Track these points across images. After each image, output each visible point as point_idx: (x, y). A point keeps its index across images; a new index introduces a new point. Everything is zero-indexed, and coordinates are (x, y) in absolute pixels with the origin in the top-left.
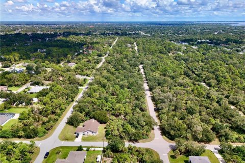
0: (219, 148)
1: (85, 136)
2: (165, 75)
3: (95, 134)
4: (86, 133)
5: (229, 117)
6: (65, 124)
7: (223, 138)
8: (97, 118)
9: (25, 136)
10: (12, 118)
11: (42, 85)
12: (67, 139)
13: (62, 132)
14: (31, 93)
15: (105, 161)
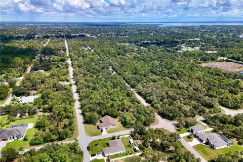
0: (204, 119)
1: (108, 129)
2: (135, 74)
3: (115, 127)
4: (108, 127)
5: (199, 99)
6: (83, 124)
7: (202, 113)
8: (110, 114)
9: (57, 139)
10: (27, 128)
11: (29, 95)
12: (95, 135)
13: (85, 131)
14: (24, 104)
15: (137, 143)
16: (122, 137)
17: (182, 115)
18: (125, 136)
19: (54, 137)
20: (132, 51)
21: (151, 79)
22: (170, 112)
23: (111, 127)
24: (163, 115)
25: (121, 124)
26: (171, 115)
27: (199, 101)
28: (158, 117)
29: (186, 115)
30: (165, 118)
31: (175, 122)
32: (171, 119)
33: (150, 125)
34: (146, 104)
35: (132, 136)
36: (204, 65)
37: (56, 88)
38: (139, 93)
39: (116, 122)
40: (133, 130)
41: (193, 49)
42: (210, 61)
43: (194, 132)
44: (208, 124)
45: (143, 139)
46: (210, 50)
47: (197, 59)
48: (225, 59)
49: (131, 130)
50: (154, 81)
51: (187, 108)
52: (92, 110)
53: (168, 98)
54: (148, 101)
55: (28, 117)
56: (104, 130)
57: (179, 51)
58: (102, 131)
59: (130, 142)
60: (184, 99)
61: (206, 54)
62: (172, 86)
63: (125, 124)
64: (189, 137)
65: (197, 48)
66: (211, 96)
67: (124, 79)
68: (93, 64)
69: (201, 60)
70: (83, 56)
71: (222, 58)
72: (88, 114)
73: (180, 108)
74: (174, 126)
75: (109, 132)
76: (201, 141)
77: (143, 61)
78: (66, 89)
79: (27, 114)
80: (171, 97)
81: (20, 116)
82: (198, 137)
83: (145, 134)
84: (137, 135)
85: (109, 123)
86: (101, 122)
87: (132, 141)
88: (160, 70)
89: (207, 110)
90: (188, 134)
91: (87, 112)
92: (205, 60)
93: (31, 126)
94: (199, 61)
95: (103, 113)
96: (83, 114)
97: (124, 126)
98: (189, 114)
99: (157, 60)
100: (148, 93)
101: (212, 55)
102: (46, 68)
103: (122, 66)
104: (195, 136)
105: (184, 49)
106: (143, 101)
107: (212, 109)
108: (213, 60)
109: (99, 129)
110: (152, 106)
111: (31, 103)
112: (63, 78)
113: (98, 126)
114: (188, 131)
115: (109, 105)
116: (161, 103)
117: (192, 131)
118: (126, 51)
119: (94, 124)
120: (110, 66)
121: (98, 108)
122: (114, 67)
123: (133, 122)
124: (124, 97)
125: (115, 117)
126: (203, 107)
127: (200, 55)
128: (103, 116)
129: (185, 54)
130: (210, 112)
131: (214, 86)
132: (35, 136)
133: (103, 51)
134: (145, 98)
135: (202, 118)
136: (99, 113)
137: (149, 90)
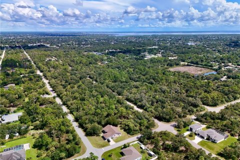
1: (114, 139)
8: (112, 123)
9: (66, 156)
10: (25, 150)
12: (103, 146)
13: (92, 143)
14: (8, 123)
15: (148, 148)
16: (132, 144)
17: (177, 116)
18: (135, 143)
19: (63, 155)
21: (133, 85)
22: (166, 115)
23: (117, 136)
24: (160, 119)
26: (168, 117)
27: (184, 101)
28: (156, 121)
29: (180, 117)
30: (162, 121)
31: (174, 123)
32: (168, 121)
33: (152, 129)
34: (141, 111)
35: (142, 142)
36: (172, 69)
37: (39, 102)
38: (128, 100)
39: (118, 129)
40: (139, 135)
41: (156, 57)
42: (175, 66)
43: (194, 131)
44: (200, 121)
45: (152, 143)
46: (171, 56)
47: (164, 65)
48: (186, 63)
49: (137, 136)
50: (137, 87)
51: (179, 110)
52: (92, 121)
53: (157, 102)
54: (141, 107)
55: (19, 137)
56: (110, 139)
57: (146, 59)
58: (109, 141)
59: (141, 148)
60: (171, 102)
61: (170, 60)
62: (156, 91)
63: (129, 131)
64: (190, 136)
65: (160, 55)
66: (192, 97)
67: (108, 87)
68: (68, 74)
69: (167, 65)
70: (53, 67)
71: (183, 63)
72: (89, 126)
73: (172, 109)
74: (173, 128)
75: (116, 141)
76: (202, 137)
77: (117, 69)
78: (51, 102)
79: (17, 134)
80: (160, 101)
81: (10, 138)
82: (199, 134)
83: (153, 138)
84: (146, 140)
85: (114, 133)
86: (104, 132)
87: (143, 146)
88: (138, 76)
89: (195, 110)
90: (188, 133)
91: (86, 124)
92: (171, 66)
93: (27, 147)
94: (166, 67)
95: (103, 123)
96: (81, 126)
98: (182, 115)
99: (130, 68)
100: (138, 99)
101: (175, 61)
103: (100, 74)
104: (196, 134)
105: (149, 57)
106: (136, 108)
107: (198, 108)
108: (177, 65)
109: (105, 139)
110: (146, 110)
111: (16, 121)
112: (41, 90)
113: (103, 137)
114: (188, 130)
115: (105, 114)
116: (153, 107)
117: (191, 130)
118: (96, 60)
119: (98, 135)
120: (88, 75)
121: (96, 119)
122: (92, 76)
123: (137, 128)
124: (116, 105)
125: (116, 126)
126: (191, 107)
127: (165, 61)
128: (104, 126)
129: (152, 60)
130: (197, 111)
131: (191, 88)
132: (37, 156)
133: (73, 61)
134: (135, 104)
135: (193, 117)
136: (99, 123)
137: (138, 96)
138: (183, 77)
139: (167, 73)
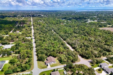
0: (106, 59)
1: (51, 65)
2: (66, 33)
3: (55, 63)
4: (51, 63)
6: (37, 61)
7: (104, 55)
8: (52, 55)
9: (21, 71)
10: (5, 63)
11: (9, 44)
12: (43, 68)
13: (38, 65)
14: (6, 49)
15: (68, 73)
16: (59, 69)
17: (94, 56)
18: (61, 69)
19: (19, 70)
20: (64, 22)
21: (74, 36)
22: (86, 55)
23: (53, 63)
24: (83, 56)
25: (58, 61)
26: (87, 56)
27: (102, 47)
28: (80, 57)
29: (96, 57)
30: (84, 58)
31: (90, 60)
32: (87, 58)
33: (75, 62)
34: (72, 50)
35: (65, 69)
36: (101, 29)
37: (24, 40)
38: (68, 43)
39: (56, 60)
40: (66, 65)
41: (94, 21)
42: (103, 27)
43: (102, 67)
44: (109, 61)
45: (72, 71)
46: (103, 22)
47: (97, 26)
48: (111, 26)
49: (64, 65)
50: (76, 37)
51: (96, 52)
52: (42, 53)
53: (84, 46)
54: (73, 48)
55: (6, 56)
56: (49, 65)
57: (87, 22)
58: (47, 66)
59: (64, 73)
60: (93, 47)
61: (101, 24)
62: (86, 40)
63: (61, 61)
64: (99, 70)
65: (96, 21)
66: (108, 45)
67: (60, 36)
68: (44, 28)
69: (99, 26)
70: (39, 25)
71: (109, 25)
72: (40, 55)
73: (92, 52)
74: (89, 63)
75: (51, 66)
76: (107, 73)
77: (69, 27)
78: (29, 41)
79: (6, 55)
80: (86, 46)
81: (2, 56)
82: (105, 70)
83: (73, 68)
84: (68, 68)
85: (51, 61)
86: (47, 60)
87: (65, 72)
88: (79, 31)
89: (108, 53)
90: (98, 68)
91: (39, 54)
92: (101, 27)
93: (7, 62)
94: (98, 27)
95: (48, 55)
96: (37, 55)
97: (60, 62)
98: (98, 55)
99: (77, 27)
100: (73, 43)
101: (104, 24)
102: (20, 30)
103: (59, 29)
104: (103, 70)
105: (89, 21)
106: (70, 48)
107: (110, 53)
108: (105, 26)
109: (46, 64)
110: (76, 50)
111: (10, 48)
112: (28, 35)
113: (45, 63)
114: (98, 66)
115: (52, 50)
116: (81, 49)
117: (101, 66)
118: (60, 22)
119: (43, 61)
120: (53, 29)
121: (46, 52)
122: (55, 30)
123: (66, 60)
124: (60, 46)
125: (55, 57)
126: (105, 51)
127: (98, 24)
128: (48, 56)
129: (90, 23)
130: (109, 54)
131: (109, 40)
132: (8, 68)
133: (49, 22)
134: (71, 46)
135: (105, 58)
136: (46, 55)
137: (74, 42)
138: (106, 33)
139: (96, 30)
